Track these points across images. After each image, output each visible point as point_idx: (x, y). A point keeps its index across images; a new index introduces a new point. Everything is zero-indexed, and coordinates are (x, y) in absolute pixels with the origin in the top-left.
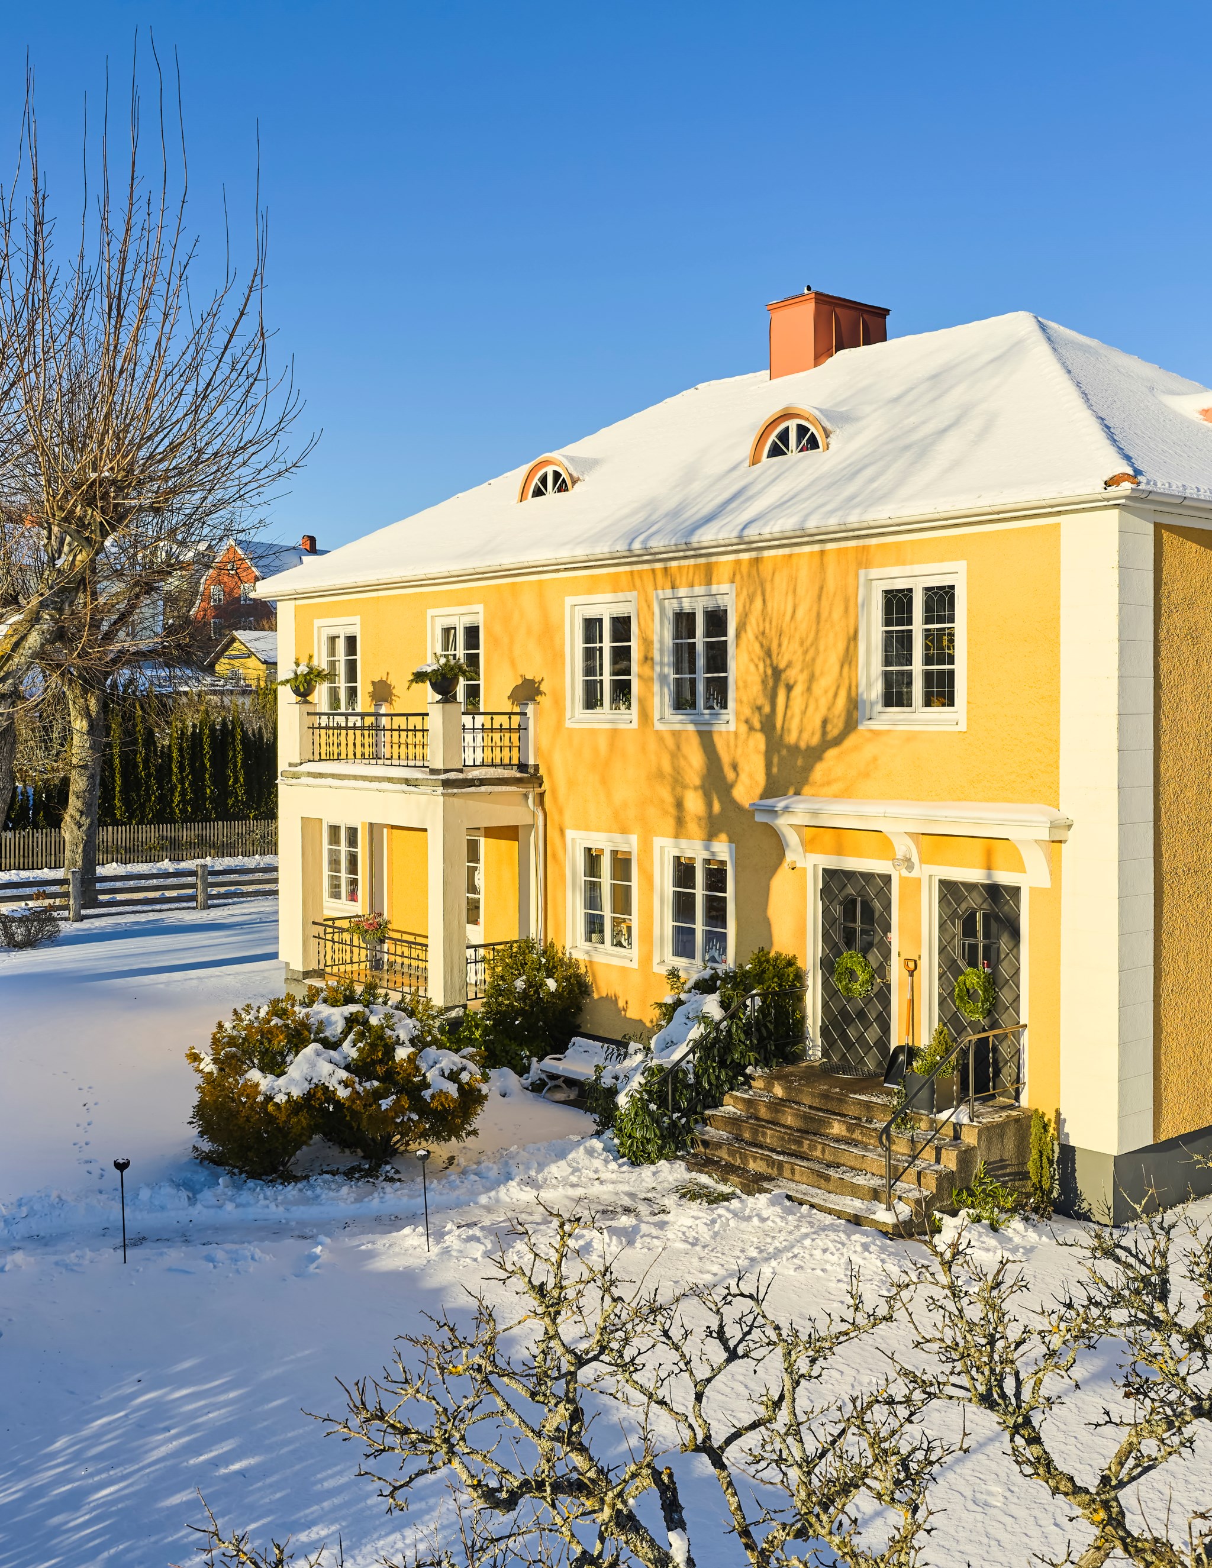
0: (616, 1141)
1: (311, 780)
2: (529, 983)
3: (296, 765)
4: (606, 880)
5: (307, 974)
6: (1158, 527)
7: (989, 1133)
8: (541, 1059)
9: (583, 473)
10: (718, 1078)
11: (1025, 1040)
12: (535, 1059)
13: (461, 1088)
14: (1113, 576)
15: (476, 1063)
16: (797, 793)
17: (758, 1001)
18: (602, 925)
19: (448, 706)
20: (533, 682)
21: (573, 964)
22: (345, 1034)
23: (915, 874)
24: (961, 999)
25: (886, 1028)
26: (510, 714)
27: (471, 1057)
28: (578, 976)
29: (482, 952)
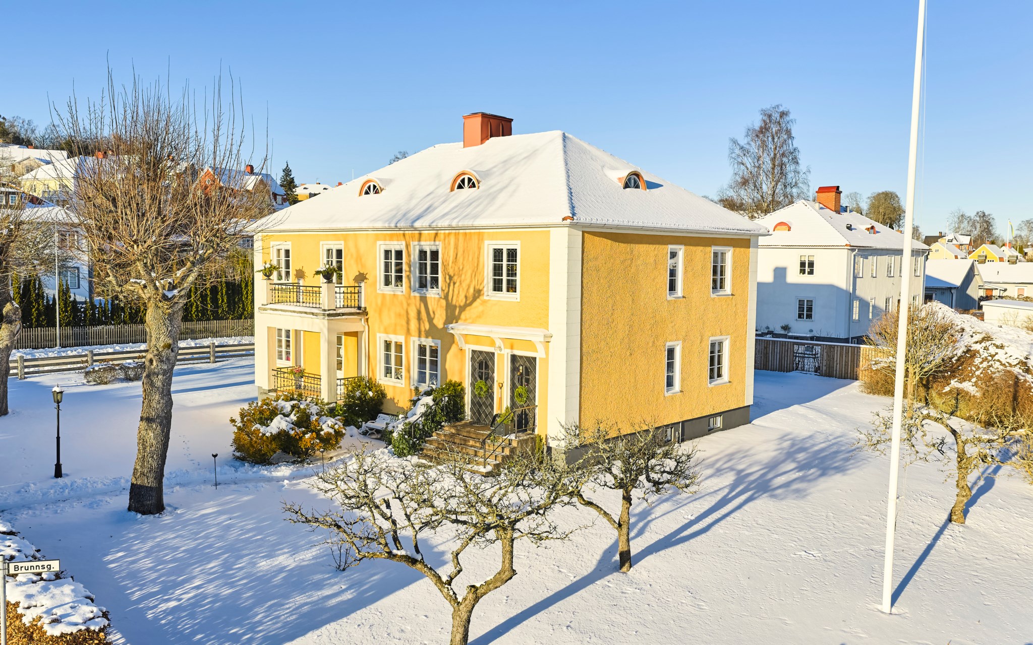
0: (393, 450)
1: (272, 312)
2: (362, 393)
3: (265, 305)
4: (393, 353)
5: (270, 391)
6: (583, 232)
7: (522, 443)
8: (366, 422)
9: (385, 186)
10: (431, 426)
11: (537, 411)
12: (364, 423)
13: (335, 431)
14: (566, 251)
15: (341, 422)
16: (456, 322)
17: (447, 399)
18: (391, 370)
19: (330, 284)
20: (363, 274)
21: (380, 386)
22: (292, 411)
23: (502, 352)
24: (517, 397)
25: (492, 408)
26: (355, 287)
27: (339, 420)
28: (381, 390)
29: (343, 381)
